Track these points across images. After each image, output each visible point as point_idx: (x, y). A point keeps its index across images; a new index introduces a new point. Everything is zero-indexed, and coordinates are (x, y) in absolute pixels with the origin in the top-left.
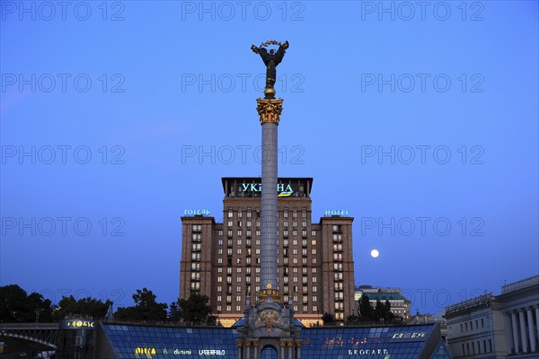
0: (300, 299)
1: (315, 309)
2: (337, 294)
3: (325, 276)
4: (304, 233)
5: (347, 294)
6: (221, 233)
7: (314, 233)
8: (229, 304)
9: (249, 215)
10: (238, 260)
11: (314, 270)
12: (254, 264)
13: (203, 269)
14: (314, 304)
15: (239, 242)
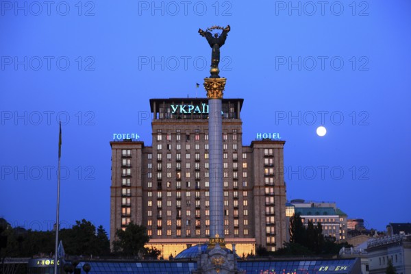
0: (231, 222)
1: (246, 232)
2: (268, 218)
3: (257, 200)
4: (235, 156)
5: (279, 218)
6: (150, 156)
7: (245, 156)
8: (160, 228)
9: (179, 138)
10: (168, 184)
11: (245, 193)
12: (184, 187)
13: (134, 194)
14: (245, 227)
15: (169, 166)
